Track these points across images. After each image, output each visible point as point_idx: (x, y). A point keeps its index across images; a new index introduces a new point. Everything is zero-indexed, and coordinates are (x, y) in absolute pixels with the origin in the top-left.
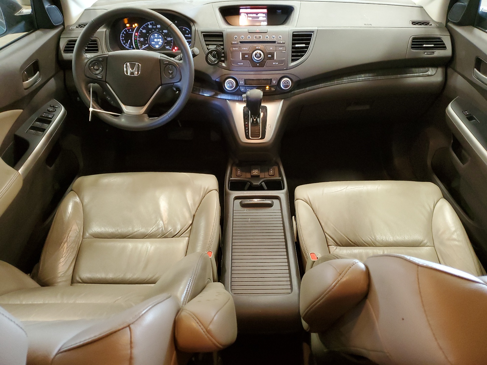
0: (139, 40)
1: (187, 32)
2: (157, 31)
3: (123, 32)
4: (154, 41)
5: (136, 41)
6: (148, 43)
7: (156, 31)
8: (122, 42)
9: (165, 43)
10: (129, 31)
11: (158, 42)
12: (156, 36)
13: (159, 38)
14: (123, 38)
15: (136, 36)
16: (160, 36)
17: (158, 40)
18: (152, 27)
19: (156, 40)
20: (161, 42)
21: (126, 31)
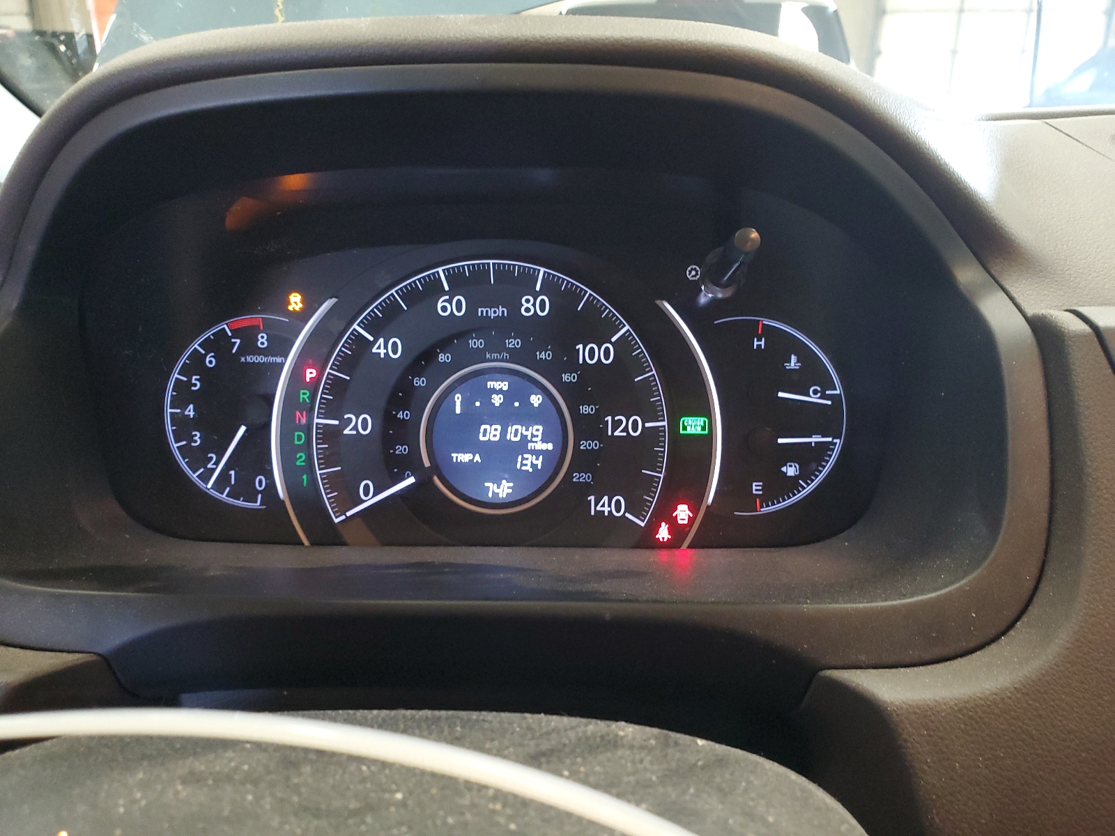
0: (330, 435)
1: (793, 363)
2: (512, 352)
3: (197, 358)
4: (474, 446)
5: (299, 438)
6: (410, 463)
7: (501, 348)
8: (175, 446)
9: (582, 461)
10: (249, 346)
11: (506, 453)
12: (497, 400)
13: (528, 416)
14: (190, 411)
15: (304, 395)
16: (536, 400)
17: (515, 432)
18: (472, 308)
19: (490, 433)
20: (536, 453)
21: (218, 345)
